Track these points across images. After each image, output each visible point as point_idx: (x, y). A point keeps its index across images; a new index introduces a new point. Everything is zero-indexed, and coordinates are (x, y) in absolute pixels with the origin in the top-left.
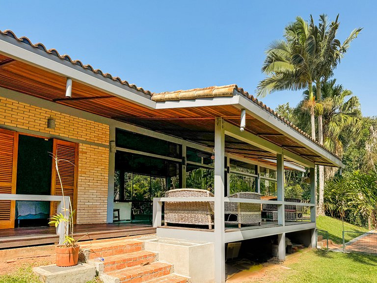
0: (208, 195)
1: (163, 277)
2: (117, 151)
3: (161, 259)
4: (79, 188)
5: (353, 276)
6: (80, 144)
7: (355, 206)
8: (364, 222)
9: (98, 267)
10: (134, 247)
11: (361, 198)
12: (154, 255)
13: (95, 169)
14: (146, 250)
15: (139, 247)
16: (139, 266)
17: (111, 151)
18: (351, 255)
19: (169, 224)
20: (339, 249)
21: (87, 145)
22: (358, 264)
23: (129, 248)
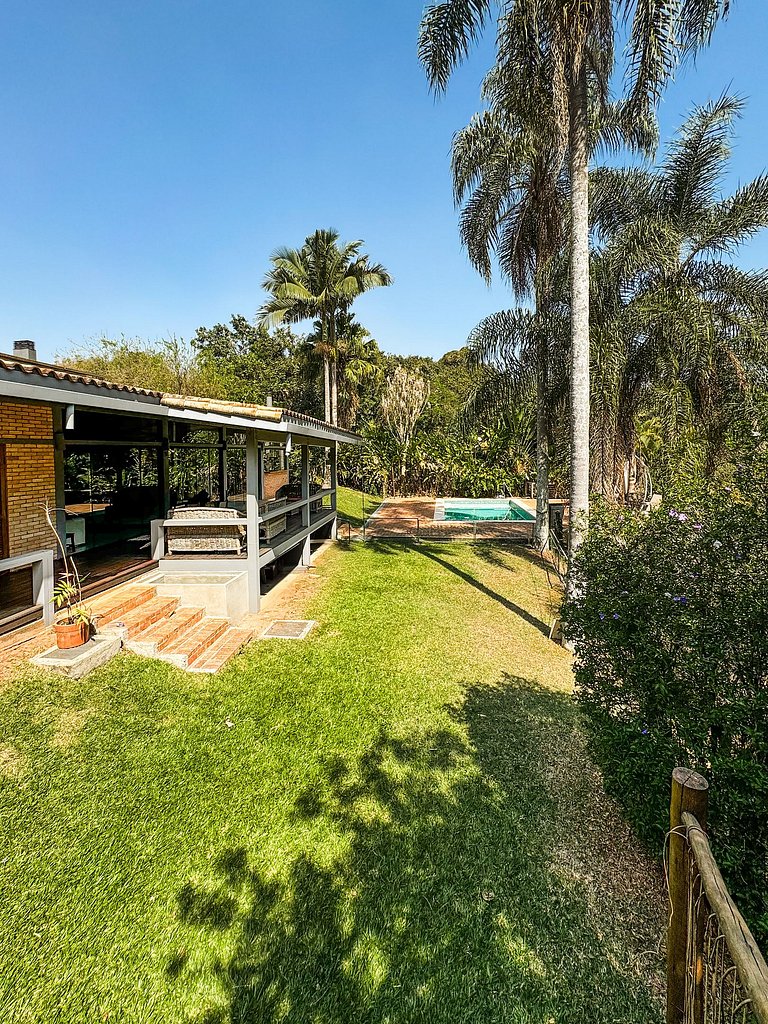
0: (236, 515)
1: (196, 625)
2: (67, 446)
3: (185, 603)
4: (10, 515)
5: (379, 572)
6: (8, 445)
7: (370, 473)
8: (379, 490)
9: (121, 635)
10: (146, 596)
11: (376, 462)
12: (177, 601)
13: (34, 481)
14: (159, 595)
15: (150, 594)
16: (164, 619)
17: (56, 447)
18: (371, 544)
19: (174, 553)
20: (359, 535)
21: (18, 445)
22: (380, 556)
23: (141, 598)
